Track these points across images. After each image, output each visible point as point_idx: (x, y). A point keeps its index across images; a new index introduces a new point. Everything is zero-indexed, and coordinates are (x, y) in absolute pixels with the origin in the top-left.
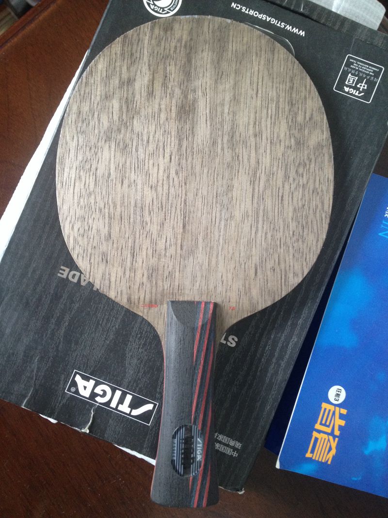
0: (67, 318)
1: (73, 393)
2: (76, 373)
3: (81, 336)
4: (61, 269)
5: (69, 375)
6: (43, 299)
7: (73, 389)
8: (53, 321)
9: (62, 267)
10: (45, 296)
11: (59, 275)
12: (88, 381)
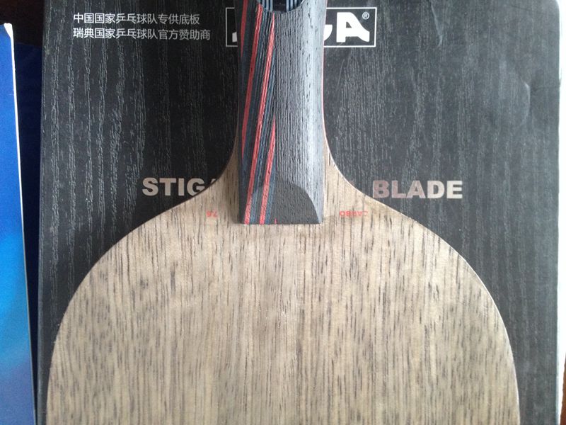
0: (420, 121)
1: (364, 10)
2: (371, 42)
3: (386, 103)
4: (459, 193)
5: (382, 34)
6: (469, 135)
7: (366, 16)
8: (439, 108)
9: (460, 196)
10: (469, 141)
11: (460, 183)
12: (348, 39)
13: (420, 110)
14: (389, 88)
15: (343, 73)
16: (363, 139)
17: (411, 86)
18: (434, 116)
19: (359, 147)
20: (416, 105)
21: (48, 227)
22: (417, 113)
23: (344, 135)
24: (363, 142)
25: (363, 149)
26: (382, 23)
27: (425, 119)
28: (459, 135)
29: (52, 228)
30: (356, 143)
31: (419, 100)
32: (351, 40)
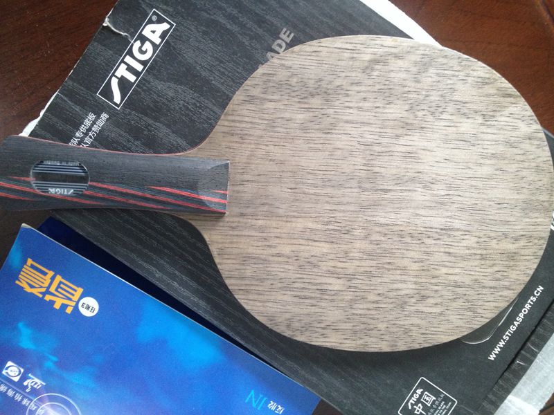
1: (151, 17)
2: (172, 25)
3: (211, 40)
4: (290, 33)
5: (170, 16)
6: (261, 6)
7: (154, 18)
9: (292, 35)
10: (264, 8)
11: (285, 30)
12: (160, 37)
13: (228, 24)
14: (205, 33)
15: (178, 53)
16: (223, 68)
17: (211, 19)
18: (237, 18)
19: (226, 73)
20: (224, 24)
21: (154, 277)
22: (229, 27)
23: (214, 77)
24: (225, 69)
25: (229, 72)
26: (164, 12)
27: (236, 25)
28: (257, 12)
29: (157, 275)
30: (223, 74)
31: (222, 20)
32: (163, 36)
